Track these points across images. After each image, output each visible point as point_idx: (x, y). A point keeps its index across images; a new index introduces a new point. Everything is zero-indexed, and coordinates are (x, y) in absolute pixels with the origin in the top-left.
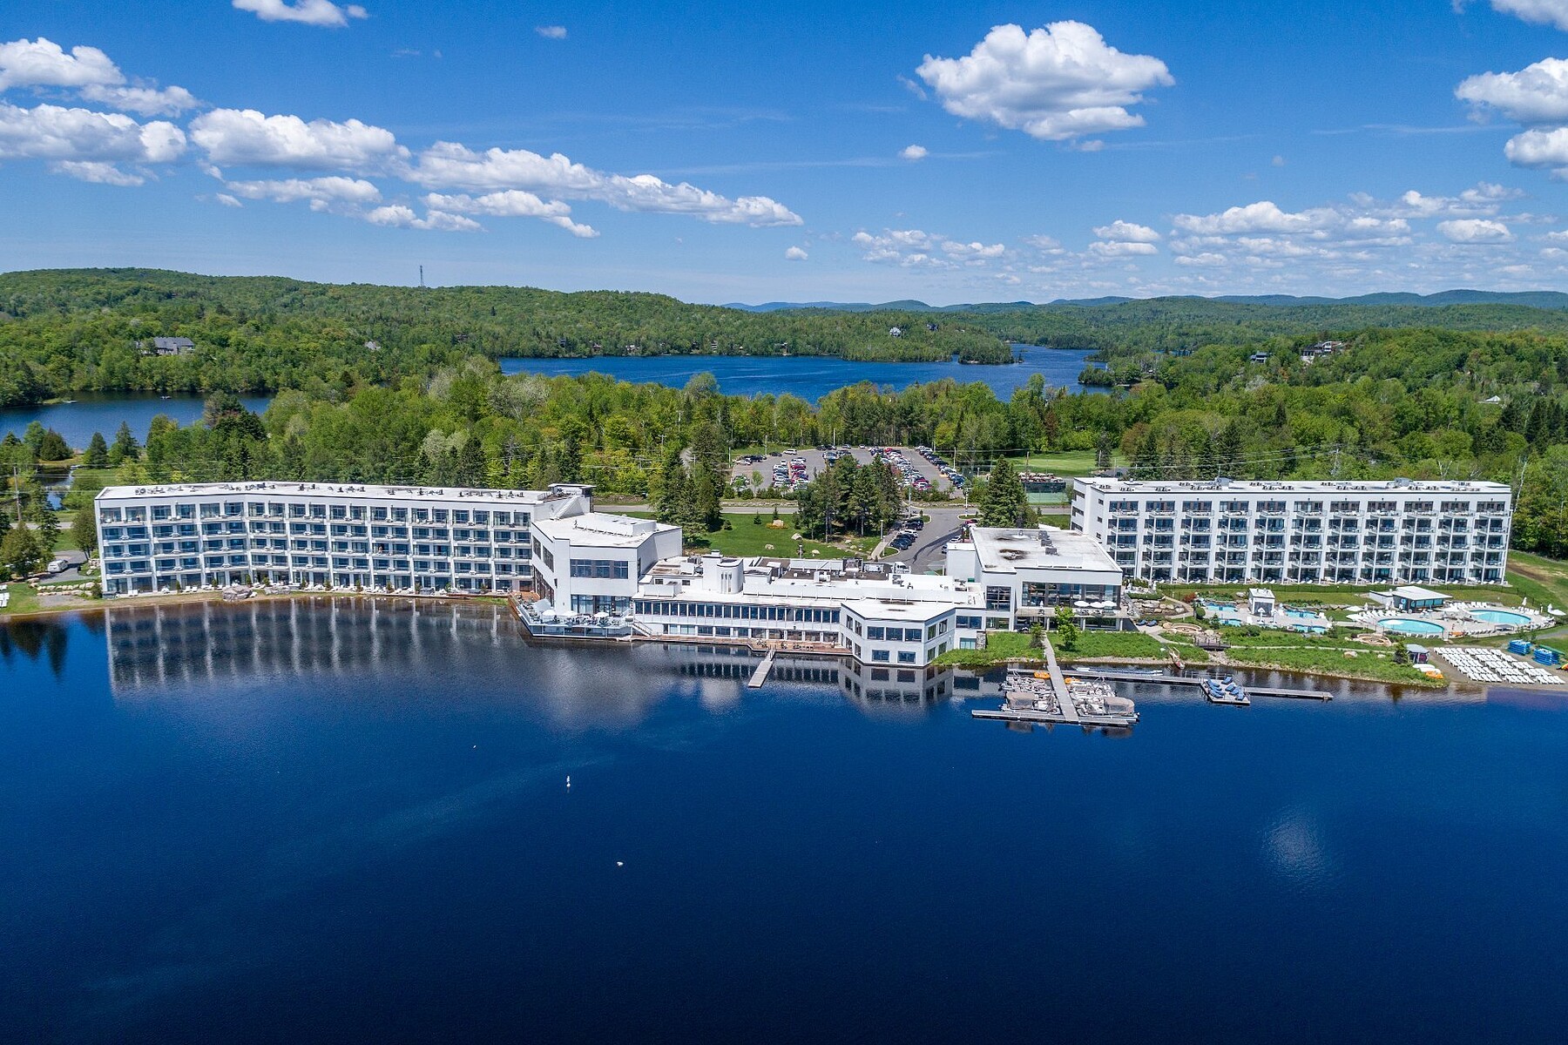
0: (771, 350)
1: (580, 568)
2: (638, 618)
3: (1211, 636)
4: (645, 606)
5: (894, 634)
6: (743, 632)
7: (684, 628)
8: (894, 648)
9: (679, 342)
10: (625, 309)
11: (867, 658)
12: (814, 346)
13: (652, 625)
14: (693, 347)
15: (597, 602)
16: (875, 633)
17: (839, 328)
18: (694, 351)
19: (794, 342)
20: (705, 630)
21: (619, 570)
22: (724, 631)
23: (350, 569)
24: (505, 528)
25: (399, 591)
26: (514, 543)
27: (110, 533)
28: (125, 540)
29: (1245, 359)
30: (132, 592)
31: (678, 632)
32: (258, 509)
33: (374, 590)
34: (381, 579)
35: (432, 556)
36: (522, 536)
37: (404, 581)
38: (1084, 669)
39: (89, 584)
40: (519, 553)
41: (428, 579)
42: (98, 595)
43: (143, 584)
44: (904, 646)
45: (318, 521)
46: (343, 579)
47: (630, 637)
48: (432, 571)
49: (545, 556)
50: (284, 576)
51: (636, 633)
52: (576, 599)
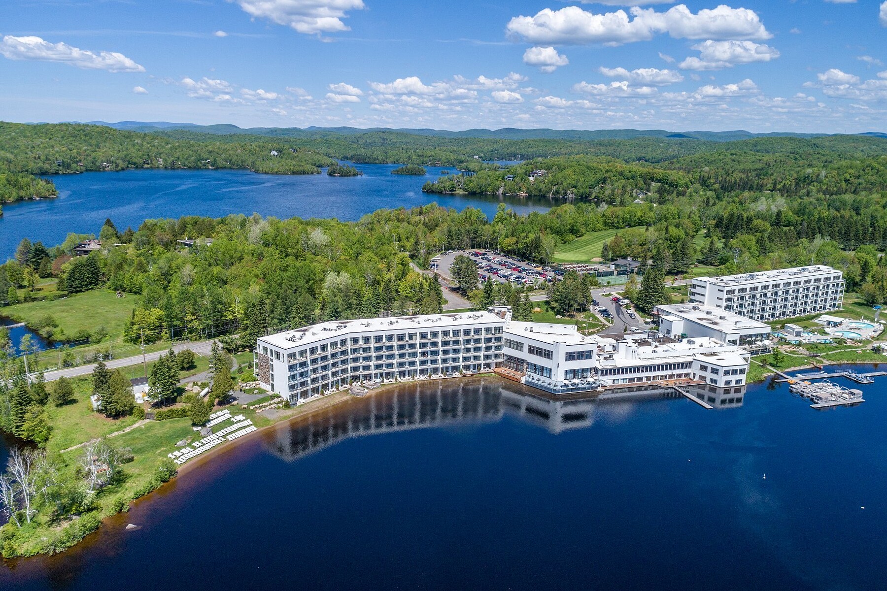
0: (200, 165)
1: (570, 357)
2: (602, 378)
4: (606, 372)
5: (735, 372)
6: (648, 378)
7: (622, 380)
8: (733, 378)
9: (135, 160)
11: (721, 384)
12: (226, 161)
13: (608, 380)
14: (144, 163)
15: (575, 373)
16: (727, 373)
17: (239, 151)
18: (146, 166)
19: (215, 160)
20: (631, 380)
21: (588, 355)
22: (640, 379)
23: (406, 368)
24: (490, 336)
25: (433, 376)
26: (494, 343)
27: (291, 368)
28: (299, 370)
29: (503, 179)
30: (301, 401)
31: (620, 383)
32: (356, 340)
33: (419, 378)
34: (422, 372)
35: (451, 356)
36: (498, 339)
37: (435, 371)
38: (799, 375)
39: (276, 400)
40: (496, 348)
41: (447, 368)
42: (287, 406)
43: (304, 394)
44: (738, 377)
45: (390, 344)
46: (402, 374)
47: (600, 389)
48: (450, 364)
49: (533, 350)
50: (368, 377)
51: (603, 386)
52: (566, 372)
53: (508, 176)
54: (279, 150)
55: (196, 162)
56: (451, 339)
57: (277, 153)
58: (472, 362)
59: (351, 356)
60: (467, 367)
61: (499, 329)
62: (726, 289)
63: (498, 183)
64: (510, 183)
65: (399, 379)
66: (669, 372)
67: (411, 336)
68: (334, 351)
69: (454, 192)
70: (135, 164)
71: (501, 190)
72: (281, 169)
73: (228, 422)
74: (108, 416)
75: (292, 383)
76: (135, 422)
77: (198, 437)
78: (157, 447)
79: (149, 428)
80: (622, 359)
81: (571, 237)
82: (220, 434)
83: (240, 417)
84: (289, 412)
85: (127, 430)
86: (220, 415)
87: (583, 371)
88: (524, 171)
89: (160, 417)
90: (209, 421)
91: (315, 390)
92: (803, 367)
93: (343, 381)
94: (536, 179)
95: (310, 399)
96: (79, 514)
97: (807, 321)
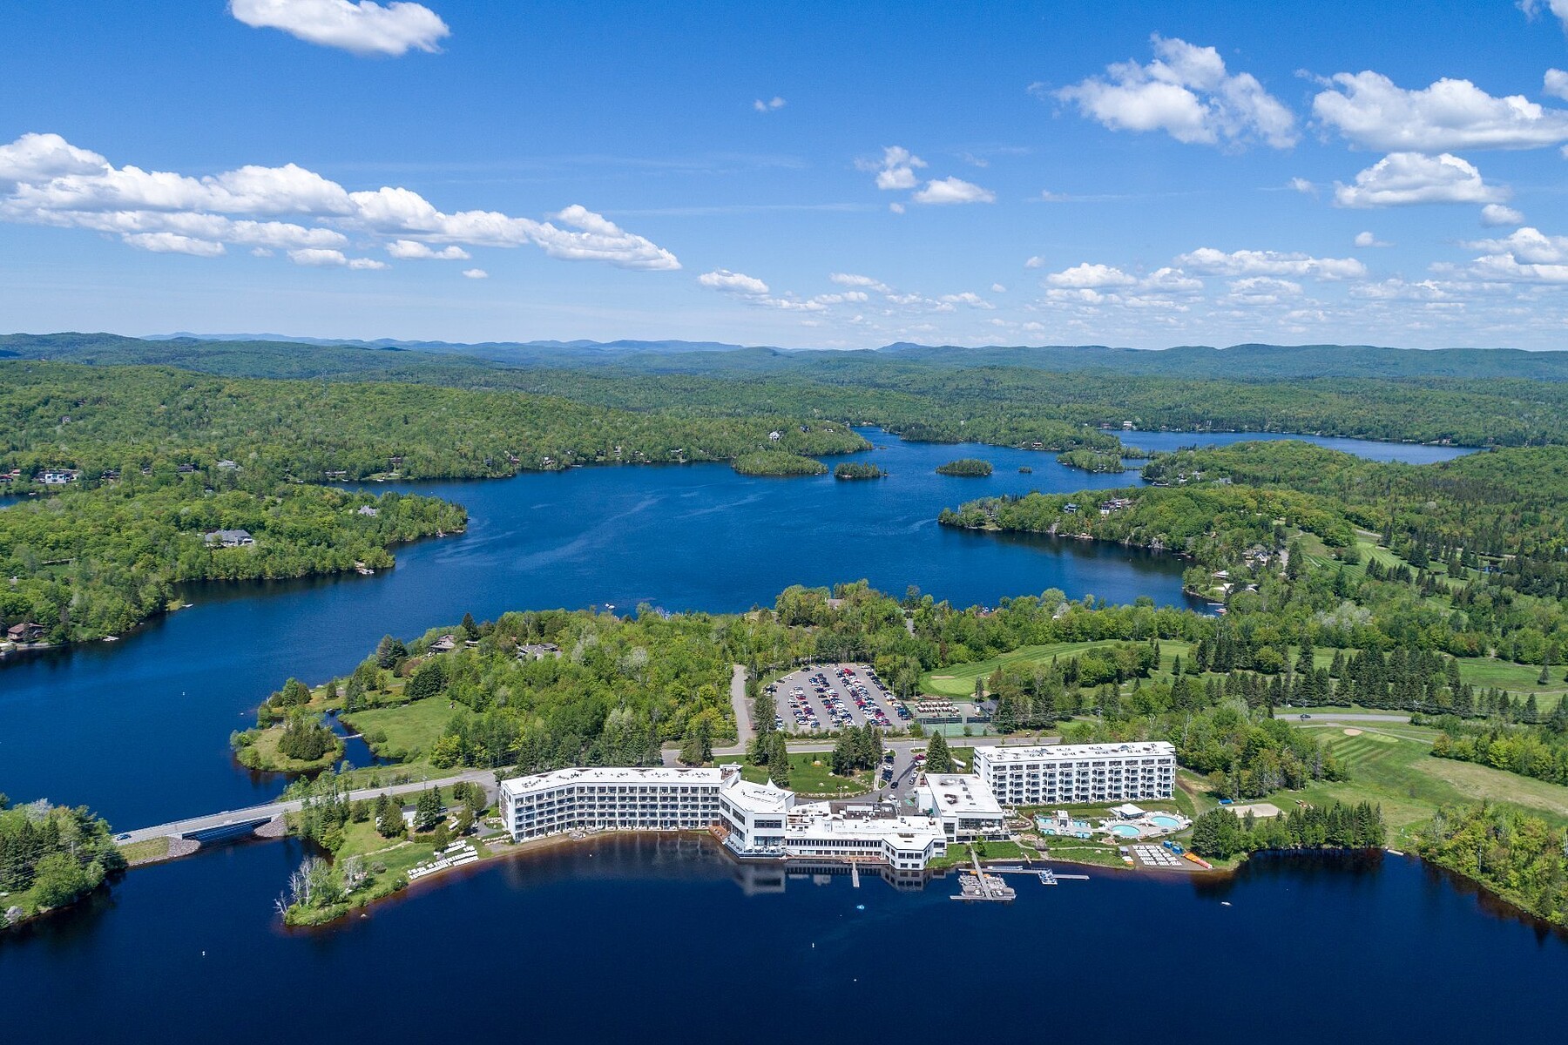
1: (759, 824)
2: (788, 847)
3: (1041, 842)
5: (910, 856)
6: (837, 852)
7: (809, 852)
8: (910, 862)
10: (529, 414)
11: (898, 867)
12: (705, 451)
13: (794, 851)
14: (598, 454)
15: (766, 840)
16: (902, 856)
17: (726, 433)
18: (600, 458)
20: (819, 852)
21: (777, 824)
22: (828, 852)
23: (627, 818)
24: (706, 795)
25: (651, 828)
26: (710, 802)
27: (519, 810)
28: (525, 813)
29: (1061, 509)
30: (526, 839)
31: (807, 854)
32: (582, 790)
33: (639, 828)
34: (642, 823)
35: (669, 810)
36: (715, 799)
37: (654, 823)
38: (991, 867)
39: (505, 836)
40: (713, 807)
41: (666, 822)
42: (512, 842)
43: (530, 834)
44: (915, 861)
45: (612, 795)
46: (623, 823)
47: (784, 858)
48: (668, 818)
49: (736, 814)
50: (592, 823)
51: (787, 855)
52: (757, 838)
53: (1070, 505)
54: (783, 430)
55: (663, 453)
56: (670, 795)
57: (778, 435)
58: (689, 818)
59: (577, 804)
60: (685, 823)
61: (716, 789)
62: (992, 765)
63: (1050, 517)
64: (1068, 517)
65: (619, 828)
66: (857, 849)
67: (632, 790)
68: (560, 798)
69: (982, 527)
70: (585, 456)
71: (1054, 528)
72: (769, 468)
73: (461, 851)
74: (383, 836)
75: (519, 823)
76: (400, 842)
77: (434, 860)
78: (404, 864)
79: (406, 848)
80: (814, 832)
81: (990, 651)
82: (450, 860)
83: (472, 848)
84: (511, 848)
85: (392, 848)
86: (460, 843)
87: (775, 838)
88: (1093, 500)
89: (417, 840)
90: (448, 848)
91: (540, 831)
92: (1012, 860)
93: (569, 824)
94: (1111, 514)
95: (535, 837)
96: (336, 903)
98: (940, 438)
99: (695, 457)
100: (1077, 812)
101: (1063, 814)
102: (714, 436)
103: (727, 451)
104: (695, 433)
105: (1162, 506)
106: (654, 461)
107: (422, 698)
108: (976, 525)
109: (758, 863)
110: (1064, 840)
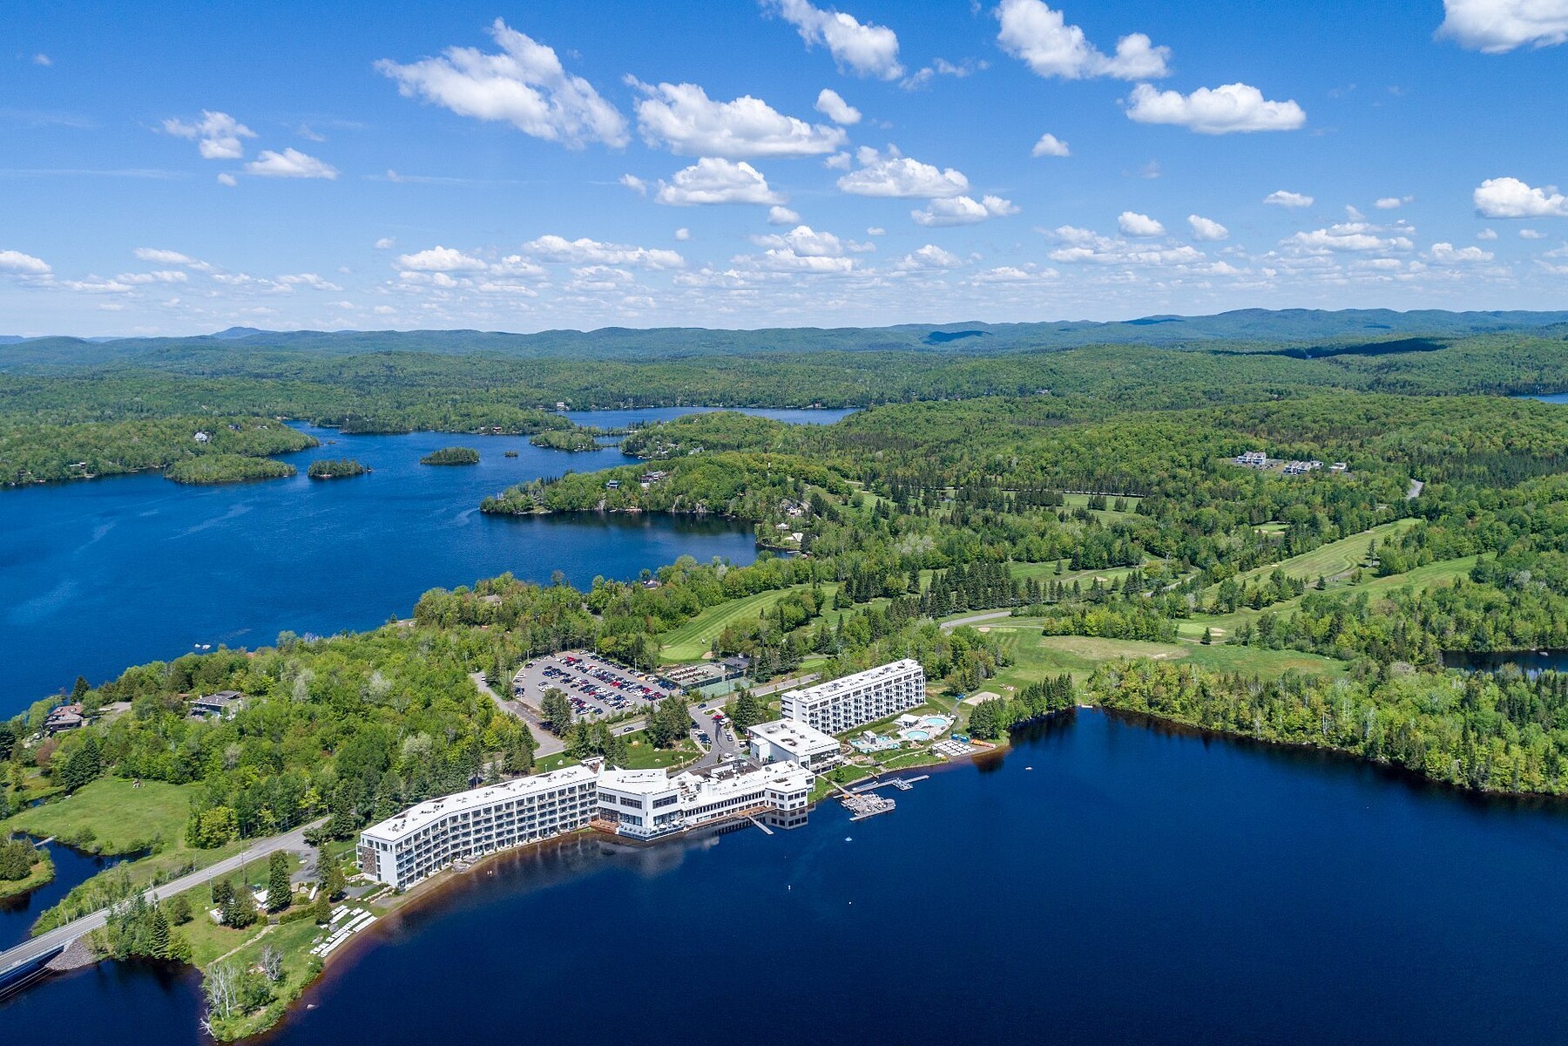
0: (68, 473)
1: (657, 804)
2: (687, 819)
3: (870, 760)
4: (690, 813)
5: (797, 796)
6: (728, 812)
7: (704, 817)
8: (796, 801)
11: (788, 808)
12: (114, 461)
13: (692, 820)
15: (663, 818)
16: (790, 798)
19: (95, 462)
20: (713, 816)
21: (673, 800)
22: (721, 814)
23: (505, 837)
24: (584, 792)
25: (532, 841)
26: (588, 799)
27: (399, 857)
28: (406, 857)
29: (604, 486)
30: (409, 886)
31: (703, 820)
32: (454, 819)
33: (519, 844)
34: (521, 838)
35: (548, 817)
36: (592, 794)
37: (533, 835)
38: (854, 789)
39: (386, 889)
40: (591, 803)
41: (545, 830)
42: (397, 893)
43: (411, 879)
44: (801, 799)
45: (488, 816)
46: (501, 843)
47: (685, 829)
48: (548, 825)
49: (624, 802)
50: (468, 852)
51: (688, 826)
52: (655, 818)
53: (611, 482)
54: (211, 431)
55: (60, 468)
56: (547, 802)
57: (205, 437)
58: (569, 820)
59: (451, 835)
60: (564, 826)
61: (593, 785)
62: (808, 706)
63: (596, 495)
64: (614, 493)
65: (499, 849)
66: (745, 803)
67: (508, 806)
68: (436, 833)
69: (531, 512)
71: (602, 505)
72: (224, 473)
73: (349, 917)
74: (234, 927)
75: (400, 871)
76: (261, 929)
77: (328, 933)
78: (296, 947)
79: (279, 932)
80: (704, 799)
82: (346, 927)
83: (358, 910)
84: (400, 899)
85: (259, 937)
86: (340, 911)
87: (674, 813)
88: (633, 475)
89: (284, 921)
90: (331, 918)
91: (420, 874)
92: (863, 779)
93: (445, 860)
94: (651, 486)
95: (417, 882)
96: (265, 1005)
97: (884, 725)
98: (388, 429)
99: (104, 469)
100: (880, 728)
101: (870, 734)
102: (121, 443)
103: (144, 460)
104: (92, 441)
105: (696, 475)
106: (49, 480)
107: (83, 784)
108: (525, 510)
109: (661, 842)
110: (886, 753)
